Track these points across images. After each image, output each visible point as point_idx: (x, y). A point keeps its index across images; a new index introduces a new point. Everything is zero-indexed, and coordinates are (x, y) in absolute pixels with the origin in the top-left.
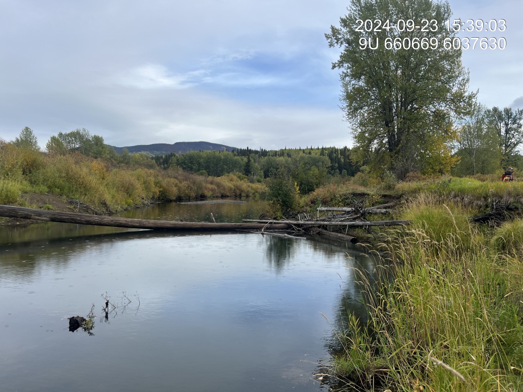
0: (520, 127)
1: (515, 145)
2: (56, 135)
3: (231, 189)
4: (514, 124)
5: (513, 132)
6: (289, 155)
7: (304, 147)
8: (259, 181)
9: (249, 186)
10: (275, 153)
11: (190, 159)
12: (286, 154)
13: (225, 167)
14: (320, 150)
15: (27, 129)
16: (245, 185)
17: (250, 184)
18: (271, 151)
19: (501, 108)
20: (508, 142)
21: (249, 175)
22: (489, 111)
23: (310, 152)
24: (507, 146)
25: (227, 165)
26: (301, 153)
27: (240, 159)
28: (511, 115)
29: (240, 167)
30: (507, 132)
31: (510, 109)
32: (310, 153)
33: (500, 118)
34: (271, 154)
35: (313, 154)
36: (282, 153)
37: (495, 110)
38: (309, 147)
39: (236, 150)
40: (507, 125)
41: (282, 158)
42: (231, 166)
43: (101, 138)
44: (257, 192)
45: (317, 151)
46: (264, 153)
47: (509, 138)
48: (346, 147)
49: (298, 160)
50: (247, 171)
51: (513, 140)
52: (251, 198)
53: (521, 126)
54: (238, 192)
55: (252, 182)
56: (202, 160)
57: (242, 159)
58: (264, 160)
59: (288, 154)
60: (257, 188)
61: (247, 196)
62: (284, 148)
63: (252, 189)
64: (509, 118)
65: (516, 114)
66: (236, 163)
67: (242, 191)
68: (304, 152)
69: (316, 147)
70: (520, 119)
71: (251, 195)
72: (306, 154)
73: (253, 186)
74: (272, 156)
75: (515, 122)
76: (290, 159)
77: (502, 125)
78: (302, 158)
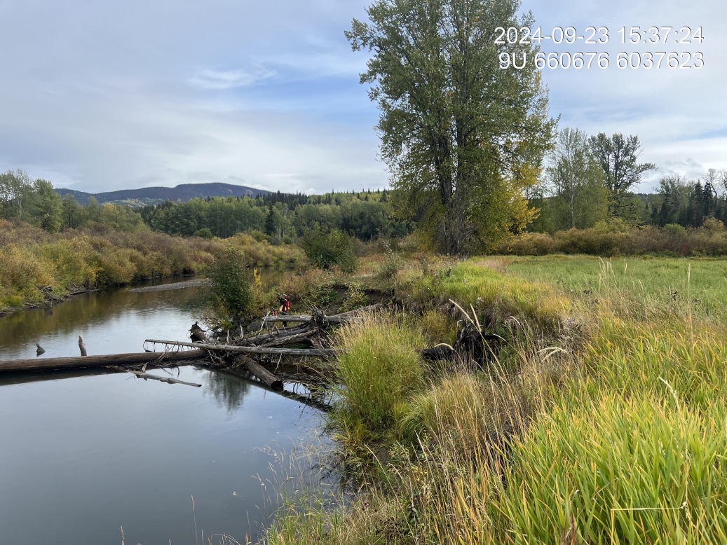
0: (634, 160)
1: (628, 184)
3: (241, 256)
4: (625, 156)
5: (624, 167)
6: (338, 203)
7: (359, 191)
8: (287, 242)
9: (269, 251)
10: (318, 200)
11: (186, 212)
12: (333, 201)
13: (239, 222)
14: (381, 194)
16: (263, 249)
17: (272, 248)
18: (313, 196)
19: (609, 135)
20: (619, 180)
21: (272, 234)
22: (593, 139)
23: (367, 197)
24: (617, 186)
25: (241, 220)
26: (355, 199)
27: (260, 211)
28: (622, 144)
29: (261, 222)
30: (617, 167)
31: (621, 136)
32: (366, 199)
33: (608, 149)
34: (312, 201)
35: (371, 201)
36: (328, 199)
37: (602, 137)
38: (366, 190)
39: (262, 195)
40: (617, 157)
41: (327, 207)
42: (247, 220)
43: (50, 183)
44: (281, 259)
45: (377, 195)
46: (302, 199)
47: (621, 176)
49: (350, 208)
50: (270, 227)
51: (624, 178)
52: (272, 269)
53: (635, 158)
54: (251, 260)
55: (276, 243)
56: (203, 213)
57: (264, 211)
58: (302, 209)
59: (336, 201)
60: (282, 253)
61: (266, 266)
62: (331, 192)
63: (274, 255)
64: (619, 149)
65: (629, 142)
66: (254, 217)
67: (258, 259)
68: (358, 197)
69: (376, 190)
70: (634, 149)
71: (272, 263)
72: (362, 199)
73: (277, 250)
74: (314, 204)
75: (626, 153)
76: (339, 207)
77: (610, 156)
78: (355, 205)
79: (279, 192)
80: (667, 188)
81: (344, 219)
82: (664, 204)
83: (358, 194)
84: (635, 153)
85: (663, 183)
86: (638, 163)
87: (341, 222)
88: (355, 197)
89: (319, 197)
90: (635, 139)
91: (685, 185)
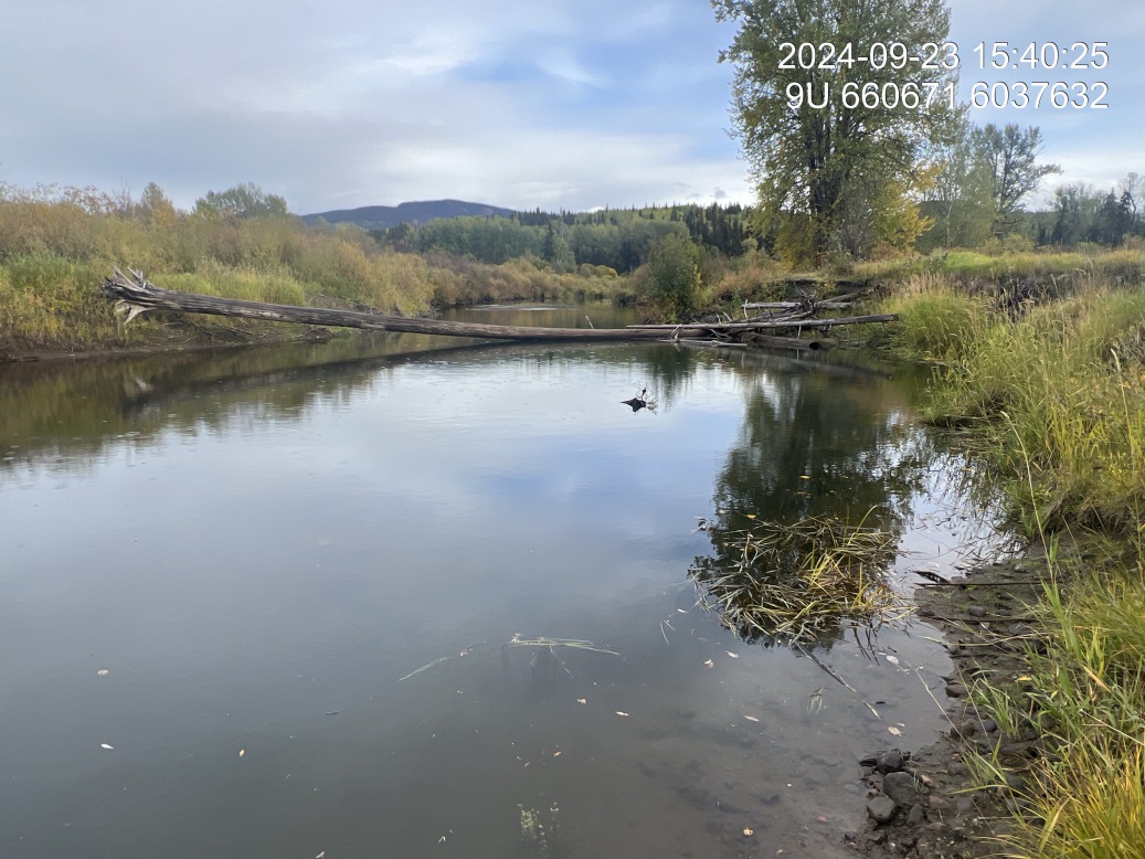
0: (1031, 161)
1: (1019, 194)
2: (204, 197)
3: (527, 285)
4: (1020, 154)
5: (1017, 170)
6: (614, 221)
7: (640, 206)
8: (570, 271)
9: (555, 280)
10: (589, 219)
11: (445, 234)
12: (608, 220)
13: (507, 246)
14: (670, 211)
15: (152, 186)
16: (549, 277)
17: (558, 277)
18: (581, 214)
19: (1001, 127)
20: (1008, 188)
21: (553, 260)
22: (979, 132)
23: (652, 215)
24: (1005, 197)
25: (510, 243)
26: (636, 218)
27: (532, 232)
28: (1018, 138)
29: (535, 246)
30: (1007, 170)
31: (1017, 127)
32: (652, 217)
33: (998, 145)
34: (580, 219)
35: (658, 220)
36: (601, 217)
37: (990, 129)
38: (650, 206)
40: (1008, 156)
41: (601, 226)
42: (517, 244)
43: (282, 199)
44: (569, 290)
45: (664, 212)
46: (569, 219)
47: (1010, 182)
48: (715, 205)
49: (631, 229)
50: (548, 252)
51: (1016, 186)
52: (559, 301)
53: (1033, 158)
54: (539, 291)
55: (559, 271)
56: (465, 236)
57: (537, 232)
59: (612, 219)
60: (569, 283)
61: (554, 298)
62: (604, 209)
63: (561, 284)
64: (1012, 145)
65: (1027, 136)
66: (526, 239)
67: (545, 289)
68: (640, 215)
69: (662, 205)
70: (1032, 145)
71: (560, 295)
72: (644, 217)
73: (563, 278)
74: (584, 223)
75: (1022, 151)
76: (616, 228)
77: (999, 157)
78: (638, 226)
80: (1064, 201)
81: (624, 244)
83: (640, 211)
84: (1034, 151)
85: (1059, 193)
86: (1036, 164)
87: (620, 247)
88: (637, 215)
89: (590, 215)
90: (1036, 131)
91: (1090, 197)
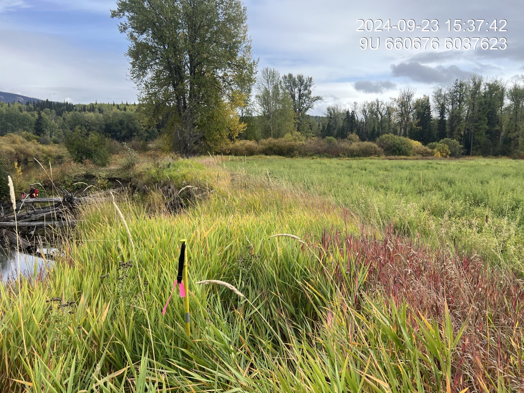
0: (310, 93)
1: (306, 109)
3: (11, 153)
4: (305, 90)
5: (304, 97)
6: (101, 111)
7: (118, 102)
8: (55, 142)
9: (38, 149)
10: (84, 108)
12: (97, 110)
13: (9, 124)
14: (137, 106)
16: (32, 147)
17: (41, 146)
18: (79, 105)
19: (295, 75)
20: (301, 106)
21: (42, 135)
22: (285, 77)
23: (125, 108)
24: (300, 110)
26: (115, 110)
28: (303, 82)
29: (31, 125)
30: (300, 97)
31: (303, 76)
32: (125, 109)
33: (295, 84)
34: (78, 109)
35: (128, 111)
36: (92, 108)
37: (290, 76)
38: (125, 103)
39: (32, 102)
40: (300, 91)
41: (92, 114)
42: (18, 123)
44: (50, 156)
45: (133, 107)
46: (69, 107)
47: (302, 103)
49: (111, 116)
50: (39, 129)
51: (304, 105)
54: (22, 157)
55: (45, 143)
57: (33, 115)
58: (69, 115)
59: (99, 110)
60: (50, 151)
62: (94, 103)
63: (44, 152)
64: (301, 85)
65: (307, 81)
66: (24, 120)
67: (28, 155)
69: (133, 103)
70: (310, 86)
72: (121, 110)
73: (46, 148)
74: (80, 111)
75: (306, 89)
76: (101, 115)
77: (296, 90)
78: (115, 114)
79: (47, 100)
80: (331, 113)
81: (107, 125)
82: (328, 124)
83: (118, 105)
84: (311, 89)
85: (328, 110)
86: (312, 95)
87: (104, 127)
88: (115, 108)
89: (85, 106)
90: (311, 79)
91: (341, 112)
